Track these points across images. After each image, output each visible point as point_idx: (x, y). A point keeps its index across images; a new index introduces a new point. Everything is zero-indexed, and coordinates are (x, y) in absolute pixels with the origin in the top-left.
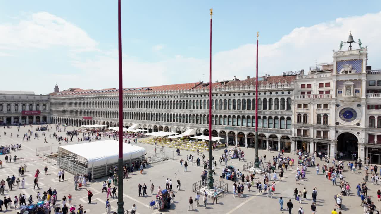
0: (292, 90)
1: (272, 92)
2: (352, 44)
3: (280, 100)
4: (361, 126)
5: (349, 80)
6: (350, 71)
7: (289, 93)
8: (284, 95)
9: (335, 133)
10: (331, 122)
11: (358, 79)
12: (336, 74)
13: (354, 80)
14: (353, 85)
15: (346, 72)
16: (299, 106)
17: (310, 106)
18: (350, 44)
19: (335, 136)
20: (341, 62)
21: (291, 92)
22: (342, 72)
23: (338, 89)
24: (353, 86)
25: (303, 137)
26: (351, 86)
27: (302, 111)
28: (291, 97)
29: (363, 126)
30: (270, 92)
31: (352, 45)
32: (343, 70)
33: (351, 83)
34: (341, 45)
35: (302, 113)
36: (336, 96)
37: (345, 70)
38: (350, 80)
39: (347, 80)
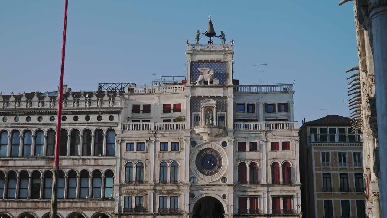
0: (118, 113)
1: (78, 116)
2: (213, 38)
3: (93, 134)
4: (227, 182)
5: (209, 96)
6: (211, 80)
7: (111, 118)
8: (101, 123)
9: (190, 200)
10: (184, 176)
11: (221, 95)
12: (191, 84)
13: (217, 96)
14: (215, 106)
15: (206, 83)
16: (130, 146)
17: (149, 145)
18: (211, 38)
19: (190, 205)
20: (198, 63)
21: (115, 116)
22: (200, 82)
23: (193, 113)
24: (216, 108)
25: (135, 213)
26: (213, 107)
27: (134, 156)
28: (113, 128)
29: (230, 180)
30: (74, 116)
31: (212, 40)
32: (200, 78)
33: (213, 102)
34: (198, 38)
35: (134, 160)
36: (191, 125)
37: (203, 79)
38: (212, 97)
39: (208, 96)
